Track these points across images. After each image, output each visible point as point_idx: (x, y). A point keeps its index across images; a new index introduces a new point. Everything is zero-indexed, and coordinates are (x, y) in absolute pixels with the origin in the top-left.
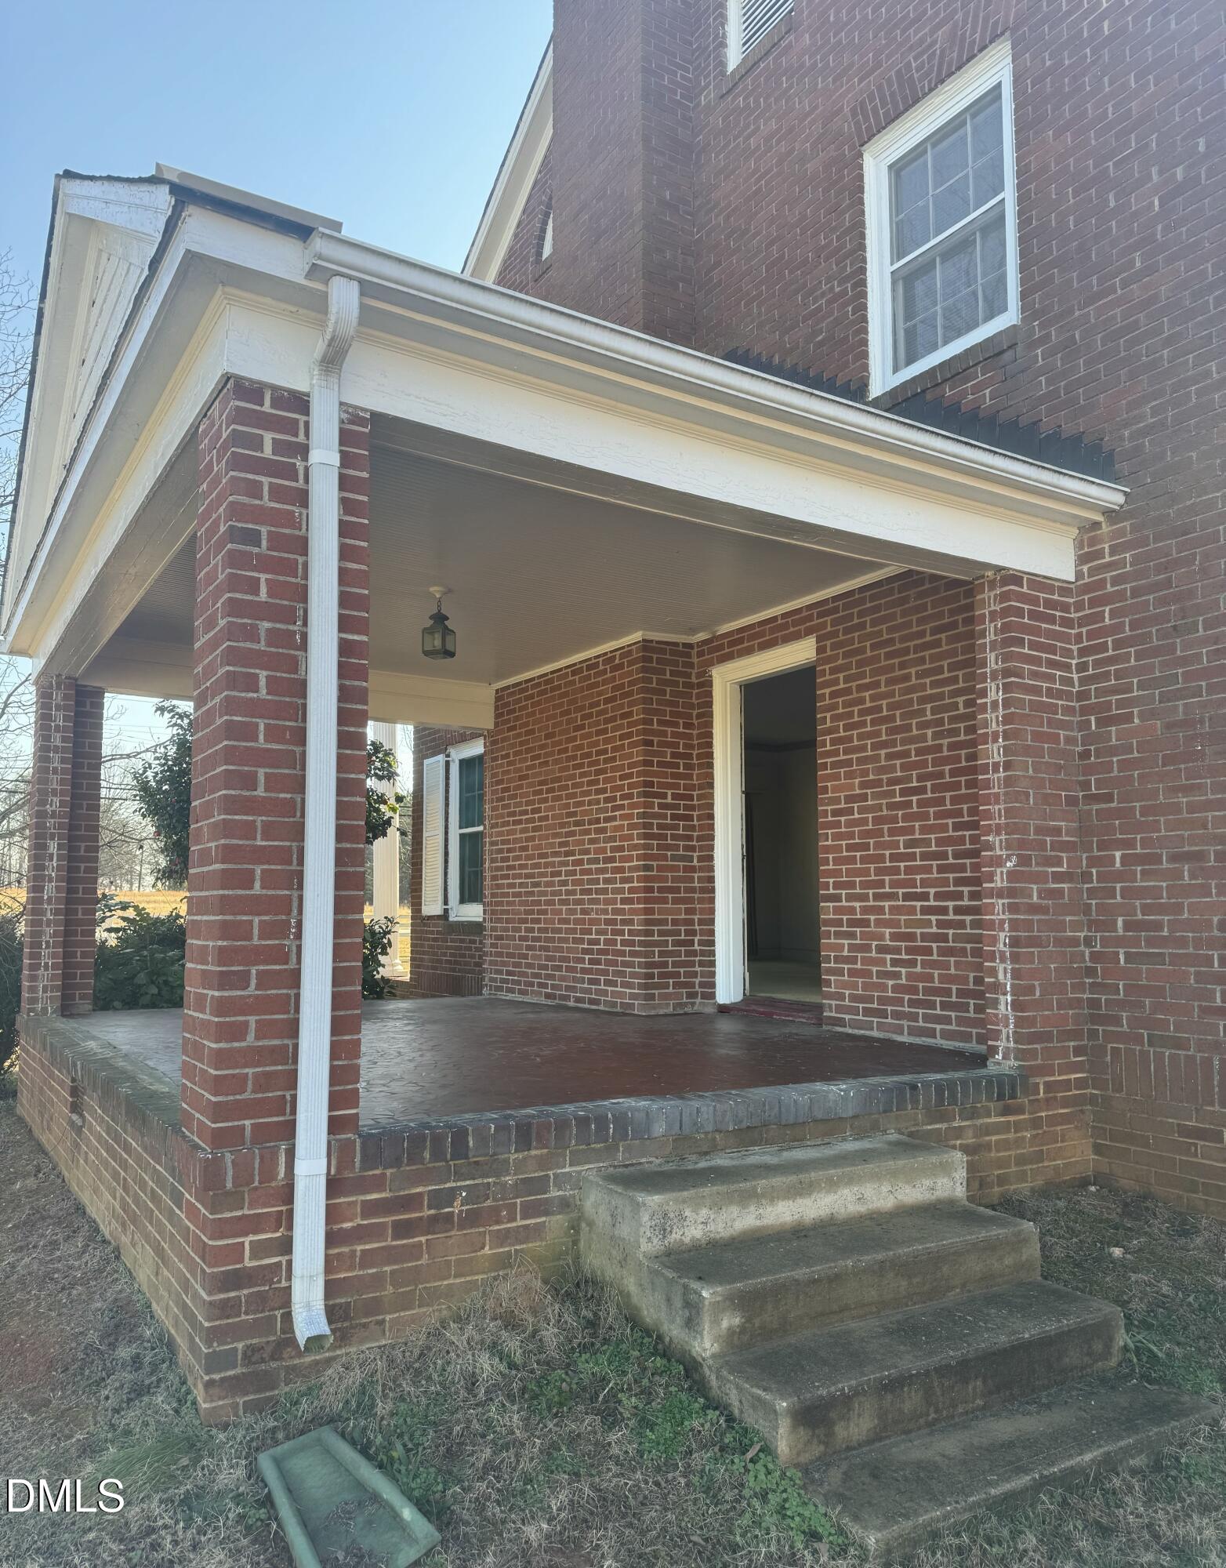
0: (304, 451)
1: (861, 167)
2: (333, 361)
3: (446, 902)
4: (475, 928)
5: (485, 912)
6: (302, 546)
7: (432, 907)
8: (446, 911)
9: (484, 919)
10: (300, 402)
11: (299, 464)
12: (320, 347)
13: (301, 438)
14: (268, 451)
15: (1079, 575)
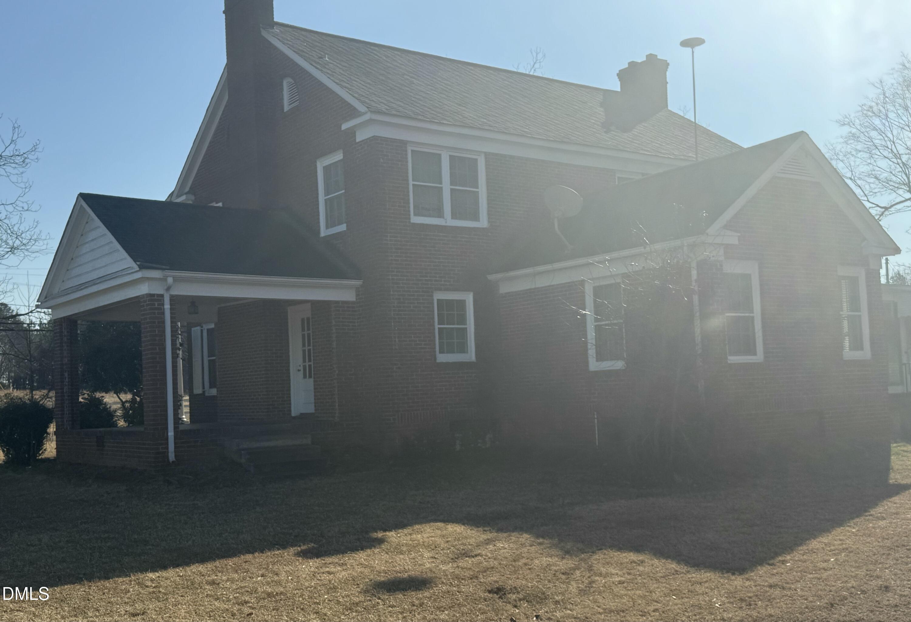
0: (163, 305)
1: (316, 165)
2: (168, 289)
3: (204, 388)
4: (213, 398)
5: (217, 391)
6: (164, 322)
7: (198, 391)
8: (204, 392)
9: (217, 394)
10: (162, 296)
11: (162, 307)
12: (166, 288)
13: (162, 302)
14: (156, 306)
15: (356, 300)
